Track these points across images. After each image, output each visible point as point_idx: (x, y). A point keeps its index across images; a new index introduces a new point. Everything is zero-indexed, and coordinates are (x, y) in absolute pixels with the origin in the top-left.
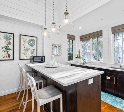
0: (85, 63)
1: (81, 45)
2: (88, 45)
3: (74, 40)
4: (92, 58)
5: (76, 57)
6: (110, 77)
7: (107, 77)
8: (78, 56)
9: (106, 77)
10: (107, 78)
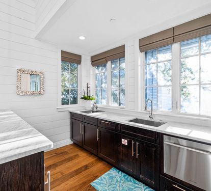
0: (95, 110)
1: (93, 74)
2: (104, 74)
3: (80, 64)
4: (111, 99)
5: (82, 98)
6: (126, 141)
7: (123, 140)
8: (86, 95)
9: (121, 141)
10: (123, 143)
